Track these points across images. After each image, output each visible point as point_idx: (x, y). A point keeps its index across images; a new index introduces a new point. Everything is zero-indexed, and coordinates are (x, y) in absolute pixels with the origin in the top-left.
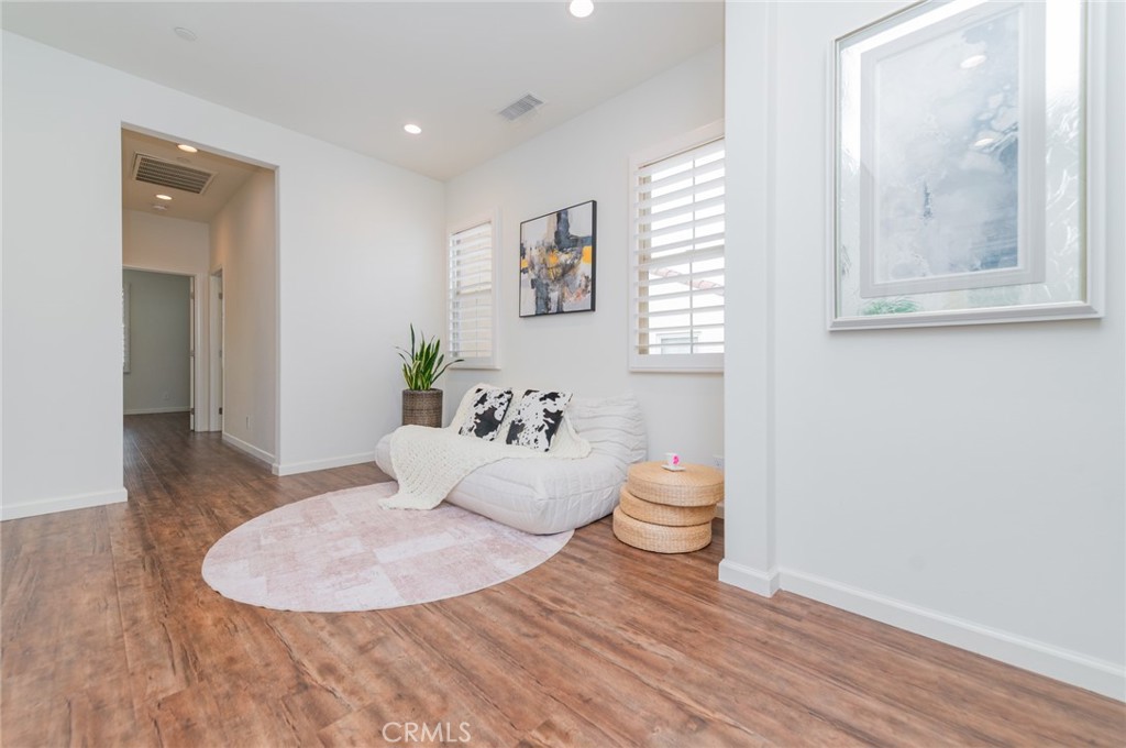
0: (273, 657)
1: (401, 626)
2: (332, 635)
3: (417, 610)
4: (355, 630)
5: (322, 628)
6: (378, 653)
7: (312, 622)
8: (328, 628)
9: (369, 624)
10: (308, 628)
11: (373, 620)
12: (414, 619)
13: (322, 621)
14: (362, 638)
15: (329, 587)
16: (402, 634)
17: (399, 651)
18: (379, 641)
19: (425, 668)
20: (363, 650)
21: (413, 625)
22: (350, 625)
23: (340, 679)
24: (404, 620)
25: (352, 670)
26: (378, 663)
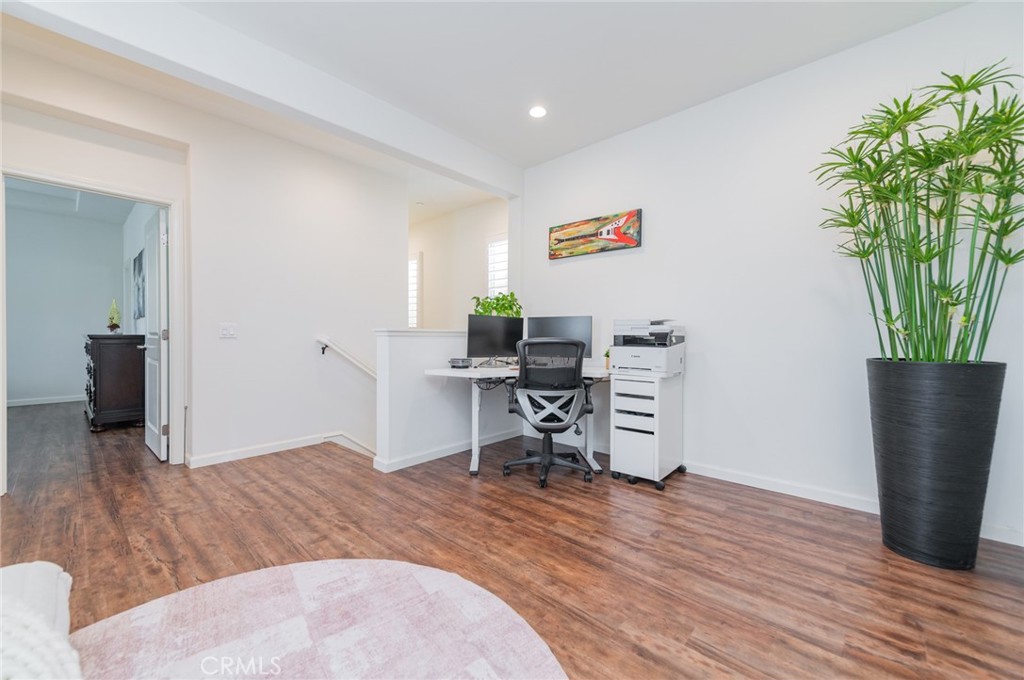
0: (377, 533)
1: (298, 550)
2: (346, 545)
3: (282, 562)
4: (331, 548)
5: (353, 549)
6: (315, 536)
7: (362, 553)
8: (349, 549)
9: (320, 552)
10: (363, 549)
11: (318, 555)
12: (286, 556)
13: (355, 553)
14: (326, 543)
15: (358, 581)
16: (298, 546)
17: (301, 538)
18: (314, 542)
19: (290, 529)
20: (325, 537)
21: (289, 551)
22: (334, 551)
23: (336, 525)
24: (296, 554)
25: (330, 529)
26: (317, 532)
